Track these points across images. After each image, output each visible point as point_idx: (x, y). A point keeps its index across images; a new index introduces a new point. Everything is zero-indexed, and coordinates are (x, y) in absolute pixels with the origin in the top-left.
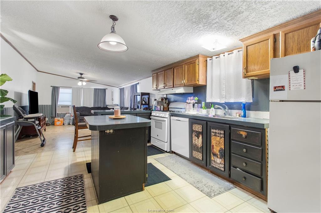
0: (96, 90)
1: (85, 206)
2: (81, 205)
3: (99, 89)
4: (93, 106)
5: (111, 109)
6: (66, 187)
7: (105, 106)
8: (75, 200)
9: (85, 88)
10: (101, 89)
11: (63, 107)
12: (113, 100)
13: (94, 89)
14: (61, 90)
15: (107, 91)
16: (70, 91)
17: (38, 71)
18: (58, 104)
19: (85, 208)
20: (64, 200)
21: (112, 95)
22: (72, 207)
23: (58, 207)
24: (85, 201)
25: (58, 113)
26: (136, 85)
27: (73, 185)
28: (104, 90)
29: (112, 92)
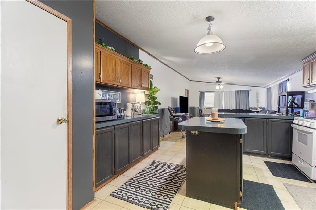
0: (237, 92)
1: (177, 191)
2: (175, 189)
3: (241, 91)
4: (234, 109)
5: (255, 112)
6: (176, 171)
7: (248, 109)
8: (174, 184)
9: (227, 91)
10: (243, 91)
11: (208, 108)
12: (258, 102)
13: (236, 91)
14: (206, 95)
15: (250, 92)
16: (213, 94)
17: (190, 81)
18: (204, 106)
19: (175, 193)
20: (168, 180)
21: (257, 97)
22: (169, 187)
23: (163, 183)
24: (179, 188)
25: (204, 114)
26: (285, 81)
27: (180, 172)
28: (247, 92)
29: (257, 94)
